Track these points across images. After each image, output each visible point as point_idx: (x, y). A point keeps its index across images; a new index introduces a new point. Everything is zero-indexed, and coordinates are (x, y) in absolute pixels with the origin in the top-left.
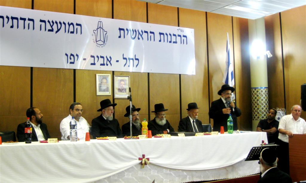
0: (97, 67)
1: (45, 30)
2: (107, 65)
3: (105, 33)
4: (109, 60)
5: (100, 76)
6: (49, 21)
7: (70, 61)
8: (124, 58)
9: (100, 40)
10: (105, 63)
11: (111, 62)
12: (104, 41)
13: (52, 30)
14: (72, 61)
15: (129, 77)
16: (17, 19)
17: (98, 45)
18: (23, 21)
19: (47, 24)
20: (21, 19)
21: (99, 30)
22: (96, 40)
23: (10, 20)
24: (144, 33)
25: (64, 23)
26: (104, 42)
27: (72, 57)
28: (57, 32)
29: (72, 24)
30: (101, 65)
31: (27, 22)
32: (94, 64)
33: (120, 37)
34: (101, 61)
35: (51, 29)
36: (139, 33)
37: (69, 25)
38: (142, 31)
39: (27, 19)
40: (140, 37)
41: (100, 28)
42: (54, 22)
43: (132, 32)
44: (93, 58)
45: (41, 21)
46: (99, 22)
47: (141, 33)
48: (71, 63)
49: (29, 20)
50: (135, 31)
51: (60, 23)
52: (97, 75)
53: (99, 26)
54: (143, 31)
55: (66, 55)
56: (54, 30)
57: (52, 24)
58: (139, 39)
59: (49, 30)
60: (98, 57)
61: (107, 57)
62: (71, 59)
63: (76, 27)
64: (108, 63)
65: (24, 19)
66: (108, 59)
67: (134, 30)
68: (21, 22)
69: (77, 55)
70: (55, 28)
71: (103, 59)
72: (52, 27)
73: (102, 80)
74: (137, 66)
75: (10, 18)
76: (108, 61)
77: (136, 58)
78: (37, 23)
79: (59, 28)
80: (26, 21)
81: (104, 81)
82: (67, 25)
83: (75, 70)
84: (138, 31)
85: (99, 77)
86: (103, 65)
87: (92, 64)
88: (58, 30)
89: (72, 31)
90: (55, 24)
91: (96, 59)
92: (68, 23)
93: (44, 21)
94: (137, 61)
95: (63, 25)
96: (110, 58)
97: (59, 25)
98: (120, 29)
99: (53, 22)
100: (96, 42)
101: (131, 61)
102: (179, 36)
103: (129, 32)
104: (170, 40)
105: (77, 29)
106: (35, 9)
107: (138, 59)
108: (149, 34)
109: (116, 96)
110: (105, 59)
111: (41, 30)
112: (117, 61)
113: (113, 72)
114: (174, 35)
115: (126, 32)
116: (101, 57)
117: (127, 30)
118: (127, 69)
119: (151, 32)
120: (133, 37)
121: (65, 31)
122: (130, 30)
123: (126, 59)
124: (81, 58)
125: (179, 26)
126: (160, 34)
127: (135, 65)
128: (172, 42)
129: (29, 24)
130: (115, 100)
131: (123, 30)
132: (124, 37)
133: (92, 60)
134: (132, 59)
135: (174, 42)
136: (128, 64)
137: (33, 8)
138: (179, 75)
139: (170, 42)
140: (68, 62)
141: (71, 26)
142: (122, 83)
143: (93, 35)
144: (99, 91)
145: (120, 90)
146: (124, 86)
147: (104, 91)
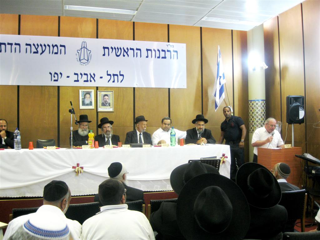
0: (81, 83)
1: (31, 52)
2: (91, 81)
3: (88, 52)
4: (93, 77)
5: (84, 92)
7: (53, 79)
8: (108, 75)
9: (84, 59)
10: (89, 79)
11: (95, 78)
12: (87, 60)
13: (37, 52)
14: (56, 78)
15: (113, 92)
16: (4, 44)
17: (82, 63)
18: (10, 46)
19: (33, 46)
20: (9, 44)
21: (83, 49)
22: (80, 59)
25: (49, 46)
26: (88, 61)
27: (56, 75)
28: (41, 54)
29: (56, 46)
30: (85, 81)
31: (14, 46)
32: (78, 81)
33: (104, 55)
34: (85, 78)
35: (36, 51)
36: (124, 51)
37: (53, 46)
38: (127, 49)
39: (14, 44)
40: (125, 54)
41: (84, 47)
42: (39, 45)
43: (117, 50)
44: (77, 76)
45: (27, 45)
46: (83, 43)
47: (127, 51)
48: (55, 80)
49: (16, 44)
50: (120, 49)
51: (45, 45)
52: (80, 91)
53: (83, 46)
54: (129, 49)
55: (50, 73)
56: (39, 52)
57: (37, 47)
58: (124, 56)
59: (34, 53)
60: (81, 74)
61: (90, 74)
62: (54, 77)
63: (60, 48)
64: (92, 79)
65: (11, 44)
66: (91, 76)
67: (119, 48)
68: (8, 47)
69: (61, 74)
70: (40, 50)
71: (86, 76)
72: (36, 49)
73: (85, 95)
74: (121, 81)
76: (91, 78)
78: (23, 47)
79: (43, 50)
80: (12, 46)
81: (88, 96)
82: (51, 47)
83: (59, 87)
84: (123, 48)
85: (82, 92)
86: (87, 81)
87: (75, 81)
88: (43, 52)
89: (57, 52)
90: (40, 47)
91: (80, 76)
92: (53, 45)
93: (30, 45)
94: (122, 77)
95: (47, 47)
96: (94, 74)
97: (44, 48)
98: (104, 48)
99: (38, 45)
100: (80, 60)
101: (116, 77)
102: (168, 51)
103: (114, 50)
104: (159, 56)
105: (61, 50)
106: (21, 35)
107: (123, 75)
108: (136, 51)
109: (100, 109)
110: (89, 76)
111: (26, 52)
112: (101, 78)
113: (97, 88)
114: (163, 51)
115: (111, 50)
116: (85, 74)
117: (112, 48)
118: (111, 84)
119: (137, 49)
120: (118, 54)
121: (50, 53)
122: (115, 48)
123: (110, 75)
124: (64, 76)
125: (169, 42)
126: (147, 50)
127: (120, 81)
128: (161, 57)
129: (15, 48)
130: (99, 113)
131: (108, 48)
132: (109, 55)
133: (75, 77)
134: (117, 75)
135: (163, 58)
136: (112, 79)
137: (19, 34)
138: (168, 89)
139: (159, 57)
140: (51, 80)
141: (56, 48)
142: (106, 97)
143: (76, 55)
144: (82, 105)
145: (103, 104)
146: (107, 100)
147: (87, 105)
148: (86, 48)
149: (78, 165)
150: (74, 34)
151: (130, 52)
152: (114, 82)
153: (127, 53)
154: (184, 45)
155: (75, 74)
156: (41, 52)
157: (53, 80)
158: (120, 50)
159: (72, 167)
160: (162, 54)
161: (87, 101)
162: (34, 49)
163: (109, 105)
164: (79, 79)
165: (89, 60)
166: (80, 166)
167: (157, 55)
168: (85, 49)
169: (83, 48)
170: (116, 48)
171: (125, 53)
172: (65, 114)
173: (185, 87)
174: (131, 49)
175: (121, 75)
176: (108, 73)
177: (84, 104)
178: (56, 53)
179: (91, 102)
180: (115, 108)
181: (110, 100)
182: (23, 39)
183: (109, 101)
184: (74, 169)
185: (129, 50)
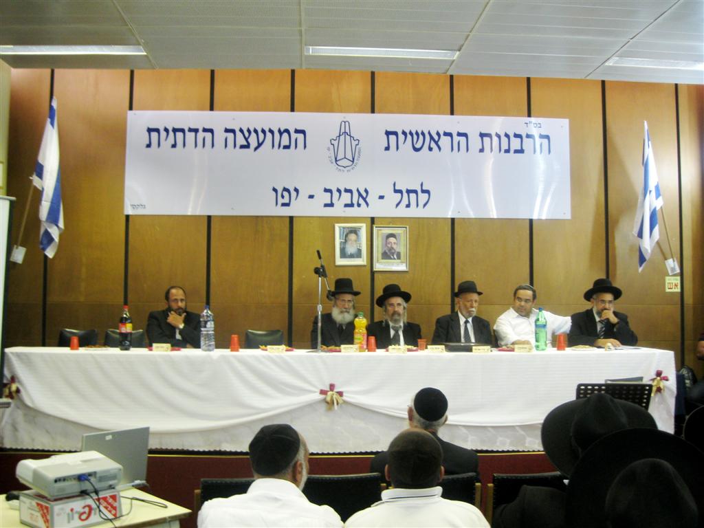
0: (338, 210)
1: (235, 146)
2: (359, 205)
3: (354, 143)
4: (364, 196)
5: (344, 228)
6: (241, 131)
7: (281, 201)
8: (396, 191)
9: (345, 158)
10: (355, 202)
11: (367, 199)
12: (352, 160)
13: (248, 146)
14: (286, 200)
15: (406, 228)
16: (182, 130)
17: (339, 167)
18: (193, 134)
19: (239, 134)
20: (190, 130)
21: (342, 138)
22: (336, 159)
23: (171, 134)
24: (442, 137)
25: (271, 131)
26: (353, 162)
27: (286, 194)
28: (256, 149)
29: (287, 131)
30: (346, 205)
31: (201, 135)
32: (331, 205)
33: (387, 149)
34: (346, 198)
35: (245, 143)
36: (432, 138)
37: (281, 133)
38: (438, 134)
39: (201, 130)
40: (433, 145)
41: (345, 133)
42: (252, 130)
43: (415, 137)
44: (329, 194)
45: (227, 131)
46: (343, 123)
47: (436, 138)
48: (284, 205)
49: (205, 130)
50: (423, 134)
51: (263, 131)
52: (337, 226)
53: (343, 130)
54: (442, 133)
55: (275, 190)
56: (251, 146)
57: (247, 134)
58: (430, 149)
59: (242, 147)
60: (339, 191)
61: (358, 190)
62: (283, 197)
63: (294, 136)
64: (361, 201)
65: (196, 131)
66: (360, 195)
67: (420, 132)
68: (190, 136)
69: (296, 190)
70: (253, 141)
71: (349, 194)
72: (246, 139)
73: (346, 236)
74: (425, 205)
75: (170, 129)
76: (361, 199)
77: (424, 188)
78: (220, 135)
79: (260, 141)
80: (198, 134)
81: (353, 237)
82: (277, 135)
83: (291, 218)
84: (429, 133)
85: (340, 230)
86: (351, 205)
87: (326, 205)
88: (260, 145)
89: (287, 144)
90: (253, 135)
91: (336, 194)
92: (279, 131)
93: (233, 131)
94: (427, 195)
95: (269, 135)
96: (366, 191)
97: (261, 136)
98: (388, 133)
99: (249, 131)
100: (336, 161)
101: (413, 196)
102: (528, 136)
103: (409, 137)
104: (507, 148)
105: (296, 140)
106: (216, 110)
107: (428, 192)
108: (456, 139)
109: (378, 267)
110: (356, 195)
111: (226, 146)
112: (381, 197)
113: (373, 220)
114: (516, 136)
115: (401, 137)
116: (347, 191)
117: (404, 133)
118: (402, 212)
119: (459, 134)
120: (418, 146)
121: (273, 146)
122: (411, 133)
123: (400, 192)
124: (303, 194)
125: (529, 116)
126: (482, 135)
127: (421, 203)
128: (512, 151)
129: (204, 139)
130: (376, 275)
131: (395, 133)
132: (397, 148)
133: (326, 198)
134: (415, 192)
135: (516, 151)
136: (405, 201)
137: (212, 109)
138: (528, 222)
139: (507, 151)
140: (277, 204)
141: (285, 135)
142: (392, 240)
143: (329, 149)
144: (341, 257)
145: (386, 255)
146: (394, 246)
147: (352, 256)
148: (350, 135)
149: (332, 387)
150: (323, 106)
151: (445, 141)
152: (408, 206)
153: (436, 143)
154: (565, 123)
155: (326, 190)
156: (256, 145)
157: (280, 203)
158: (421, 137)
159: (319, 391)
160: (515, 144)
161: (351, 249)
162: (241, 140)
163: (399, 257)
164: (333, 202)
165: (355, 161)
166: (337, 389)
167: (504, 146)
168: (348, 137)
169: (343, 136)
170: (414, 132)
171: (433, 143)
172: (304, 277)
173: (568, 216)
174: (446, 134)
175: (423, 191)
176: (397, 188)
177: (344, 254)
178: (287, 147)
179: (359, 251)
180: (412, 264)
181: (401, 246)
182: (219, 119)
183: (397, 248)
184: (322, 397)
185: (442, 136)
